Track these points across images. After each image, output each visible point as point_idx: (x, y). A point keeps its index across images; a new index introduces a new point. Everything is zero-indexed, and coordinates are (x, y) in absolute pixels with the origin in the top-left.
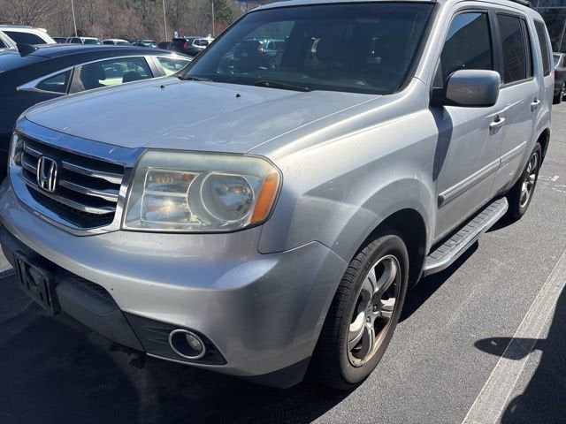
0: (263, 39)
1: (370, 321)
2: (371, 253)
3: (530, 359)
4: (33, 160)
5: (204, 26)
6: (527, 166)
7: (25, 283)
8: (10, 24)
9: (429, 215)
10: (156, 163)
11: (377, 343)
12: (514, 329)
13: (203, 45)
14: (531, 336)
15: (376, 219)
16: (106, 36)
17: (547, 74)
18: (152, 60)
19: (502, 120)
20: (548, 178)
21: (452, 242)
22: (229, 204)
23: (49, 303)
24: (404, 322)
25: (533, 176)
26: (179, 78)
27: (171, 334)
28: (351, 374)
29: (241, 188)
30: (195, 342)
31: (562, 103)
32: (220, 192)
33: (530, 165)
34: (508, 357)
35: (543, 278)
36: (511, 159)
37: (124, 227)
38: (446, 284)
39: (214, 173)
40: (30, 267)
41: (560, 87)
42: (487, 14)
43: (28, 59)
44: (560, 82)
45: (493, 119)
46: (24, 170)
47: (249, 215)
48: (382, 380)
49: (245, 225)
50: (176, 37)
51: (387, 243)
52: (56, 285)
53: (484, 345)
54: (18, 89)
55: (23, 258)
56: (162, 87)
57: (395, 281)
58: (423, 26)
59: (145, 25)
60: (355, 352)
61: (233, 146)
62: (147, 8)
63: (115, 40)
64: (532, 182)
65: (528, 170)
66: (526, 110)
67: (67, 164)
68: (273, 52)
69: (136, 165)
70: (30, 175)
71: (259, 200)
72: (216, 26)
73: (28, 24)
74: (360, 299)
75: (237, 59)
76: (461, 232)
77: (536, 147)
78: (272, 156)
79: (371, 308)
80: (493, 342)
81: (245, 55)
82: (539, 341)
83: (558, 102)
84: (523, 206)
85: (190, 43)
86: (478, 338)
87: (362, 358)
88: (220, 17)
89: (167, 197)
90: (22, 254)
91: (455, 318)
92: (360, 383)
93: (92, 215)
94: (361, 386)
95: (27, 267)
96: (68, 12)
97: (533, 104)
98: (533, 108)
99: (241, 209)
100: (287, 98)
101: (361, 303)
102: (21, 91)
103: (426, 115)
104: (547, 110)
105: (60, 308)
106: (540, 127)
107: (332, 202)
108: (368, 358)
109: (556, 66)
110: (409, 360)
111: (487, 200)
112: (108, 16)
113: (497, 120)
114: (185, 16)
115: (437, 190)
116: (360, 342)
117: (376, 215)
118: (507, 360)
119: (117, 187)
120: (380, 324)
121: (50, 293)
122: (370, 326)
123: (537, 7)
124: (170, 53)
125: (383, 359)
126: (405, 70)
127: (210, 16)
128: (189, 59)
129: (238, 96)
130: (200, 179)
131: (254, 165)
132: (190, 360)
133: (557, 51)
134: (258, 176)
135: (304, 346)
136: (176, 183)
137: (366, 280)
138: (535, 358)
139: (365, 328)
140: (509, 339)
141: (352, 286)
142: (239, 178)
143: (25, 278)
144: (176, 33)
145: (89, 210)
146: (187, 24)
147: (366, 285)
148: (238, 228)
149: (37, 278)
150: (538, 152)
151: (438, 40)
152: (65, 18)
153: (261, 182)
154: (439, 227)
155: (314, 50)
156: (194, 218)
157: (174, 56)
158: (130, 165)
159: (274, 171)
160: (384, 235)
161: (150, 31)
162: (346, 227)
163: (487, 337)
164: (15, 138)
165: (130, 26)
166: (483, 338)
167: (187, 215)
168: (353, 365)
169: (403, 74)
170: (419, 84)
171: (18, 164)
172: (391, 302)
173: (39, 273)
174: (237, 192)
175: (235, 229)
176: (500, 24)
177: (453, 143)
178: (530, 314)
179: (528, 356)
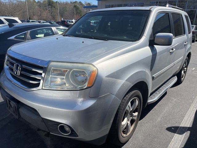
0: (92, 20)
1: (129, 121)
2: (129, 97)
3: (186, 135)
4: (13, 64)
5: (72, 16)
6: (183, 65)
7: (8, 107)
8: (6, 16)
9: (149, 83)
10: (54, 66)
11: (131, 129)
12: (180, 123)
13: (71, 22)
14: (186, 126)
15: (131, 85)
16: (39, 19)
17: (189, 33)
18: (54, 29)
19: (174, 49)
20: (191, 69)
21: (158, 92)
22: (79, 80)
23: (17, 114)
24: (141, 121)
25: (186, 68)
26: (63, 35)
27: (59, 126)
28: (122, 140)
29: (83, 75)
30: (67, 129)
31: (196, 42)
32: (76, 76)
33: (184, 65)
34: (178, 134)
35: (190, 105)
36: (178, 62)
37: (43, 88)
38: (155, 107)
39: (74, 69)
40: (10, 101)
41: (195, 37)
42: (168, 13)
43: (12, 28)
44: (195, 35)
45: (171, 49)
46: (9, 67)
47: (86, 84)
48: (133, 142)
49: (85, 88)
50: (62, 20)
51: (135, 93)
52: (19, 108)
53: (169, 129)
54: (8, 39)
55: (8, 98)
56: (57, 39)
57: (137, 106)
58: (146, 18)
59: (52, 16)
60: (124, 132)
61: (81, 60)
62: (53, 10)
63: (42, 21)
64: (185, 70)
65: (184, 66)
66: (182, 45)
67: (24, 66)
68: (95, 25)
69: (48, 67)
70: (11, 69)
71: (90, 79)
72: (76, 16)
73: (12, 16)
74: (125, 113)
75: (83, 27)
76: (161, 88)
77: (187, 58)
78: (94, 63)
79: (129, 116)
80: (173, 128)
81: (86, 26)
82: (189, 128)
83: (194, 42)
84: (182, 79)
85: (67, 22)
86: (167, 127)
87: (126, 134)
88: (77, 13)
89: (58, 78)
90: (8, 97)
91: (159, 119)
92: (126, 143)
93: (32, 84)
94: (126, 144)
95: (9, 101)
96: (26, 11)
97: (185, 44)
98: (185, 45)
99: (84, 82)
100: (100, 43)
101: (126, 115)
102: (9, 40)
103: (148, 48)
104: (190, 46)
105: (20, 116)
106: (187, 51)
107: (115, 79)
108: (128, 134)
109: (193, 30)
110: (143, 135)
111: (170, 77)
112: (39, 13)
113: (173, 50)
114: (66, 13)
115: (152, 74)
116: (126, 128)
117: (131, 84)
118: (178, 135)
119: (41, 74)
120: (132, 122)
121: (17, 111)
122: (129, 122)
123: (186, 10)
124: (60, 26)
125: (134, 134)
126: (140, 33)
127: (74, 13)
128: (67, 28)
129: (83, 42)
130: (70, 71)
131: (88, 67)
132: (65, 135)
133: (193, 24)
134: (89, 70)
135: (106, 130)
136: (61, 73)
137: (127, 106)
138: (188, 134)
139: (127, 123)
140: (178, 127)
141: (122, 109)
142: (83, 71)
143: (9, 105)
144: (62, 18)
145: (31, 82)
146: (66, 16)
147: (127, 108)
148: (83, 88)
149: (13, 105)
150: (187, 60)
151: (151, 23)
152: (25, 13)
153: (90, 72)
154: (153, 87)
155: (109, 24)
156: (67, 85)
157: (61, 27)
158: (46, 66)
159: (95, 69)
160: (134, 90)
161: (54, 18)
162: (120, 88)
163: (171, 126)
164: (7, 57)
165: (47, 16)
166: (169, 127)
167: (65, 84)
168: (123, 136)
169: (140, 34)
170: (145, 38)
171: (7, 65)
172: (136, 114)
173: (13, 104)
174: (82, 76)
175: (81, 89)
176: (173, 17)
177: (158, 57)
178: (185, 118)
179: (185, 134)
